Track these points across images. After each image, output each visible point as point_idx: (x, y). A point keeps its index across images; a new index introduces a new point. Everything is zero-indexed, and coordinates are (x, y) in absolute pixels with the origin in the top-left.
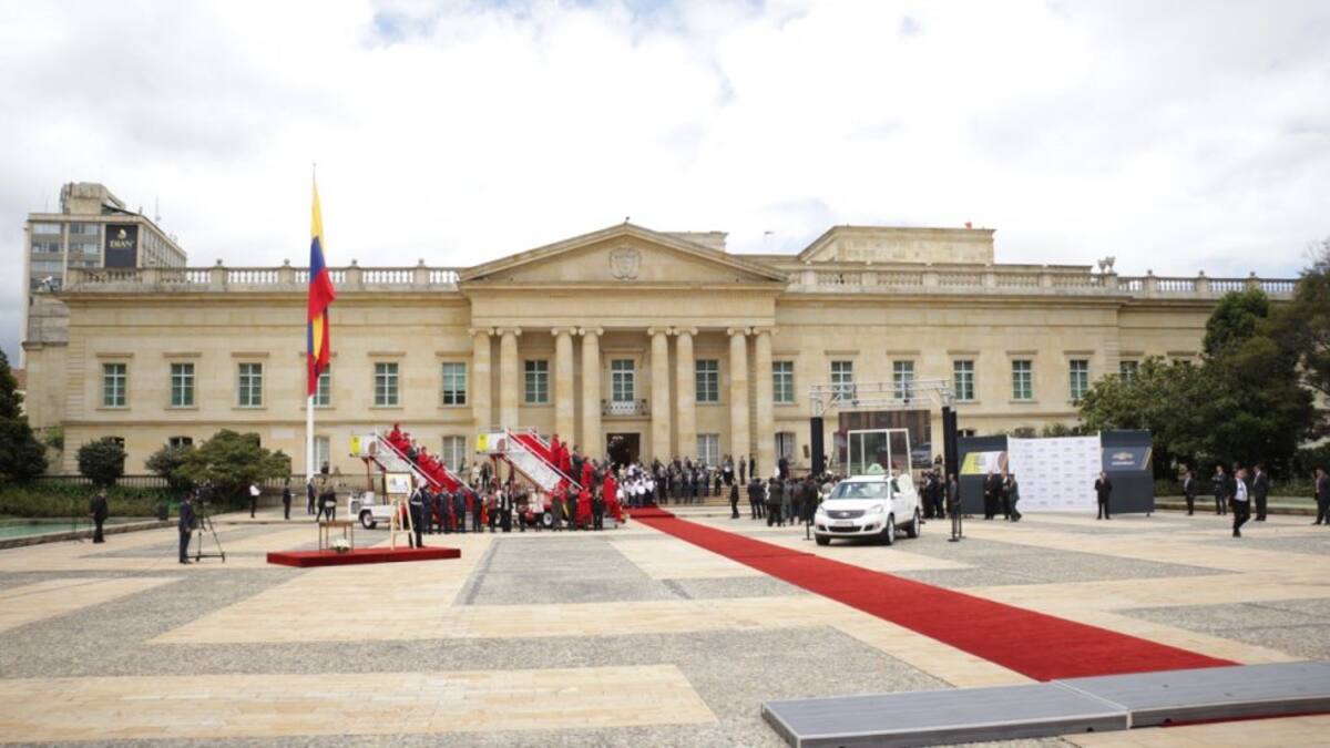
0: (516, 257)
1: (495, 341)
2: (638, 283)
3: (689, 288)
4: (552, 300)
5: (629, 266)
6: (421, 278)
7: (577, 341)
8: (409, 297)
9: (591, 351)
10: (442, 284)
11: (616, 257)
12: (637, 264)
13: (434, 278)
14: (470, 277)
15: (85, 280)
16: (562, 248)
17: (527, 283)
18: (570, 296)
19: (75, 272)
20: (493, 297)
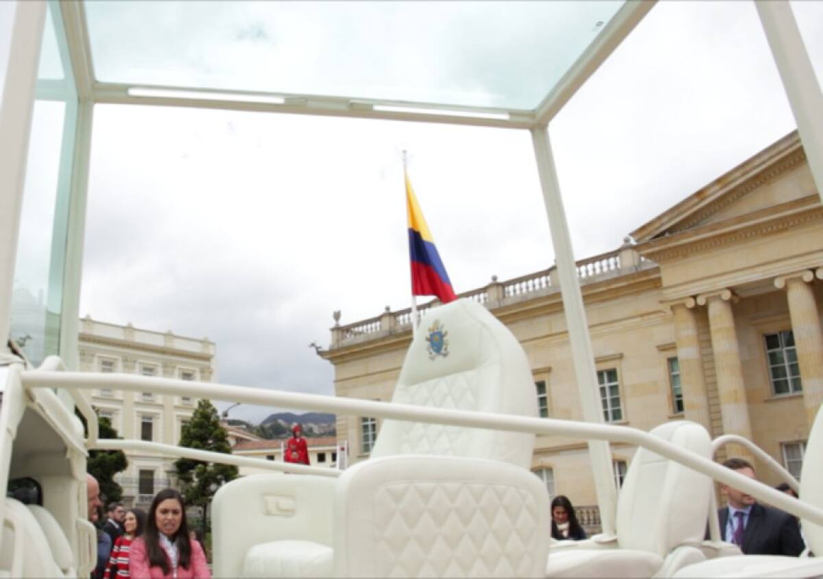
0: (700, 194)
1: (700, 313)
8: (614, 286)
14: (647, 238)
15: (344, 338)
16: (764, 163)
17: (720, 225)
18: (793, 226)
19: (335, 332)
20: (685, 256)
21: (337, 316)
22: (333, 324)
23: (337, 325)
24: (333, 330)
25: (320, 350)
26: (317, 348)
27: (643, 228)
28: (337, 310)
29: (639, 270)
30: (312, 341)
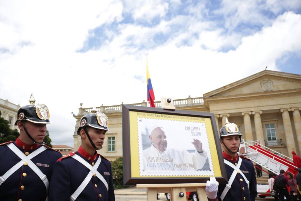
0: (225, 87)
1: (220, 120)
2: (274, 92)
3: (296, 91)
4: (240, 102)
5: (269, 86)
6: (190, 101)
7: (252, 117)
9: (258, 120)
10: (197, 103)
11: (263, 84)
12: (272, 85)
13: (195, 101)
14: (208, 96)
15: (83, 112)
16: (242, 82)
17: (230, 96)
18: (247, 100)
19: (81, 110)
20: (217, 103)
21: (81, 105)
22: (80, 107)
23: (81, 107)
24: (79, 109)
25: (74, 115)
26: (73, 114)
27: (207, 93)
28: (81, 103)
29: (193, 105)
30: (72, 112)
